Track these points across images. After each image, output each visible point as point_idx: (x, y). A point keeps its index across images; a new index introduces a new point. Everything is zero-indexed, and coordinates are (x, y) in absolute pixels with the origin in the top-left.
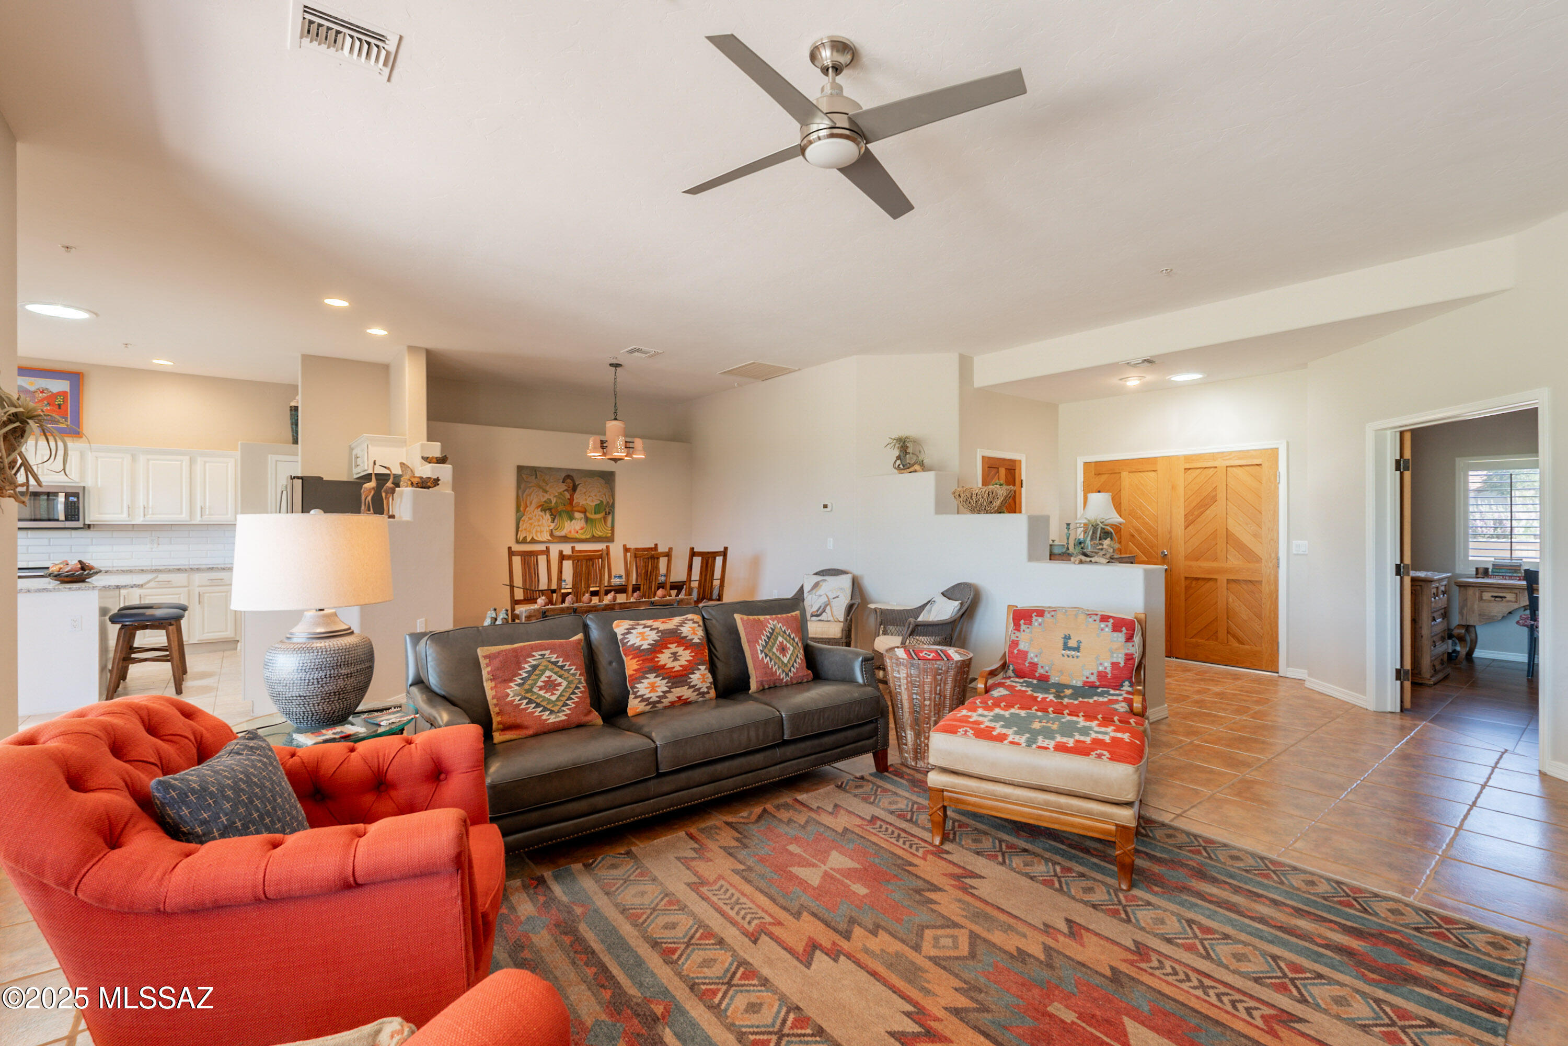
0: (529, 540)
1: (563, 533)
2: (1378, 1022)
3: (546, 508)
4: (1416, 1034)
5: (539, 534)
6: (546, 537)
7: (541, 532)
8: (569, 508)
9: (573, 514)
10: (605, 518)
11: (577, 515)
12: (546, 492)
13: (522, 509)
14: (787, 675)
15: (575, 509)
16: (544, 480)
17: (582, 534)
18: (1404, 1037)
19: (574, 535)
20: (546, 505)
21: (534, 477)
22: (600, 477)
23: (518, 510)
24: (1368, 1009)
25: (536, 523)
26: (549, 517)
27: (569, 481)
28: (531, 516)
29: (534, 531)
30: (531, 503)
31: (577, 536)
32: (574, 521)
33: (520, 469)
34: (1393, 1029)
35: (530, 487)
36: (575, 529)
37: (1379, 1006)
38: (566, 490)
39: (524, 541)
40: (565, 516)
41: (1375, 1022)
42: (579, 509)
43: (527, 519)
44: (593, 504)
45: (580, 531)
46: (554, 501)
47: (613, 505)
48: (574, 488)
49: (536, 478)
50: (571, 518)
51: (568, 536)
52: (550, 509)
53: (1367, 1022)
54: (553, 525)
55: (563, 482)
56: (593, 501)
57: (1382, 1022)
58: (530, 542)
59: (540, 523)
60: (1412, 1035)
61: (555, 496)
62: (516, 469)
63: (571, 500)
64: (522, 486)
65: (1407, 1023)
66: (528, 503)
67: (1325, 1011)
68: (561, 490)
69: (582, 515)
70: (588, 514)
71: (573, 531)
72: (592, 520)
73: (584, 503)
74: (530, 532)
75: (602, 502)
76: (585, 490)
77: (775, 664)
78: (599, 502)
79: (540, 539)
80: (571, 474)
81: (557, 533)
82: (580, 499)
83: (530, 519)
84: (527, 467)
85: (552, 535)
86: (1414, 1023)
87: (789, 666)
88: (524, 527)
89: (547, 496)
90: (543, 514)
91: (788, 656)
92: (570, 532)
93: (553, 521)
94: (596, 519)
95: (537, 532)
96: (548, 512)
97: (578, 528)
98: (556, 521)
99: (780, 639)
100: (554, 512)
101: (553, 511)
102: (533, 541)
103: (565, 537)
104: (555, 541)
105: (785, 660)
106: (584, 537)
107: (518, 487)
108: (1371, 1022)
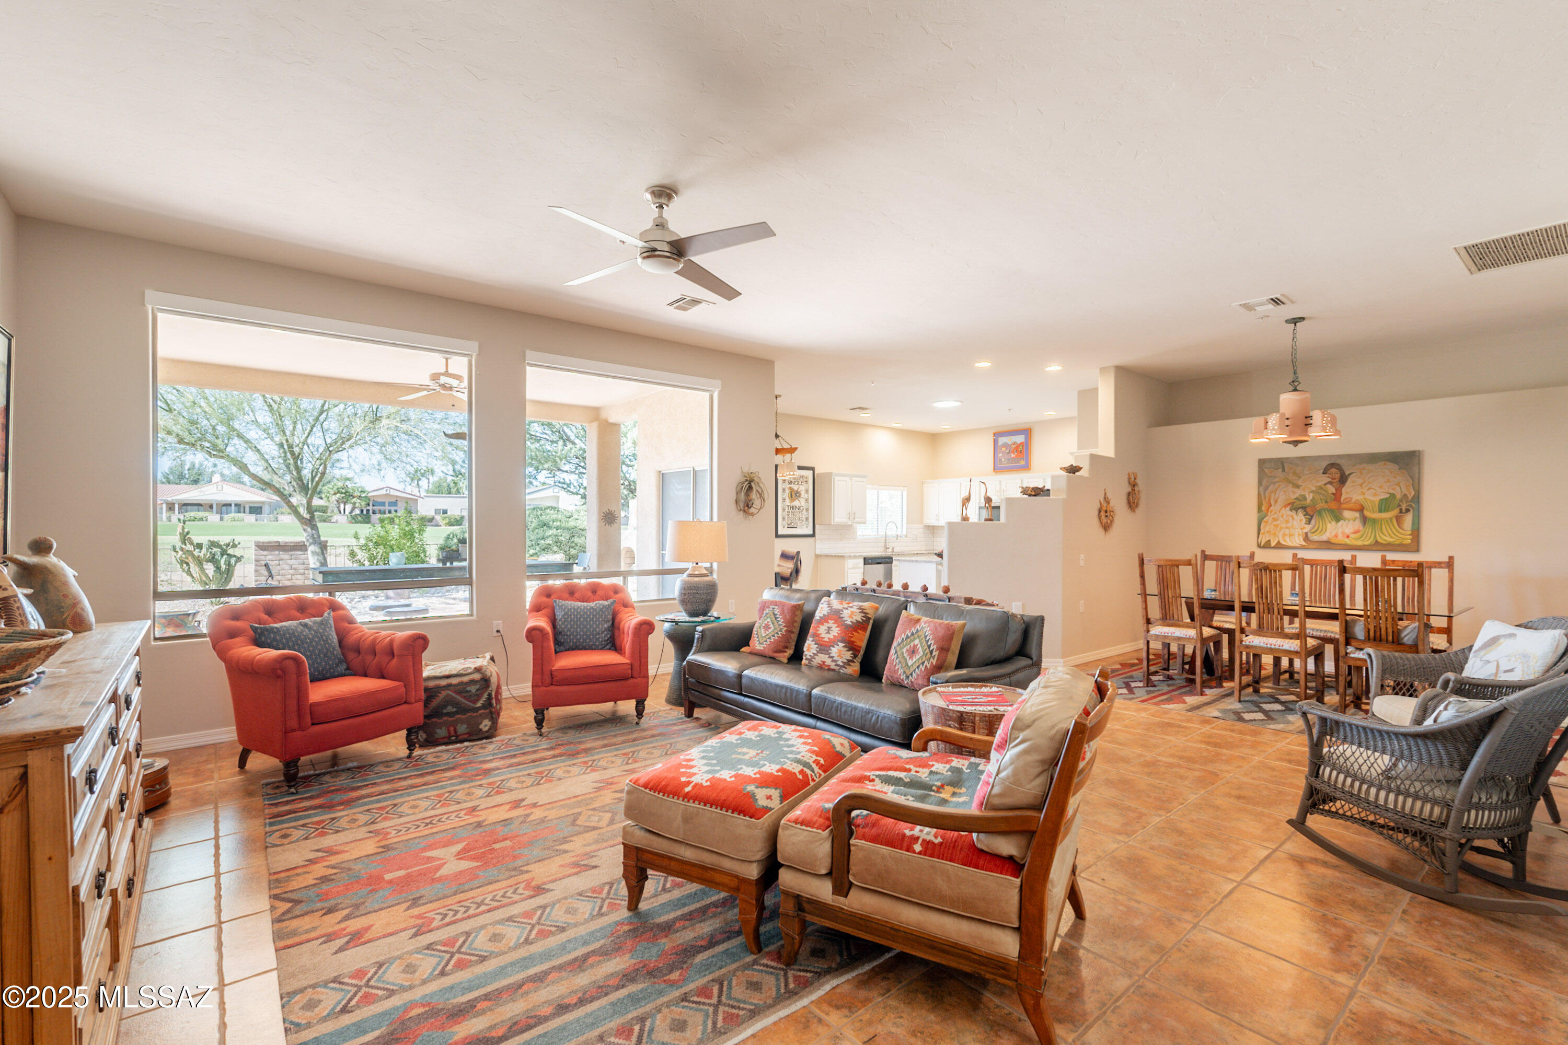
0: (1273, 544)
1: (1324, 538)
2: (376, 977)
3: (1297, 506)
4: (349, 991)
5: (1287, 538)
6: (1299, 541)
7: (1291, 535)
8: (1334, 505)
9: (1341, 514)
10: (1399, 519)
11: (1347, 514)
12: (1298, 487)
13: (1263, 508)
14: (907, 677)
15: (1344, 506)
16: (1294, 473)
17: (1356, 539)
18: (354, 982)
19: (1341, 539)
20: (1297, 503)
21: (1280, 470)
22: (1389, 461)
23: (1260, 510)
24: (391, 980)
25: (1284, 525)
26: (1303, 517)
27: (1334, 470)
28: (1276, 516)
29: (1280, 535)
30: (1276, 501)
31: (1348, 541)
32: (1342, 522)
33: (1262, 463)
34: (364, 981)
35: (1274, 483)
36: (1343, 533)
37: (387, 989)
38: (1330, 483)
39: (1267, 546)
40: (1327, 517)
41: (378, 975)
42: (1351, 506)
43: (1270, 521)
44: (1377, 499)
45: (1352, 536)
46: (1309, 497)
47: (1417, 499)
48: (1343, 480)
49: (1284, 470)
50: (1338, 518)
51: (1333, 541)
52: (1304, 508)
53: (382, 970)
54: (1308, 528)
55: (1324, 473)
56: (1375, 495)
57: (374, 979)
58: (1274, 547)
59: (1289, 525)
60: (350, 988)
61: (1312, 492)
62: (1257, 464)
63: (1337, 496)
64: (1264, 483)
65: (360, 994)
66: (1272, 502)
67: (410, 953)
68: (1321, 483)
69: (1357, 515)
70: (1366, 513)
71: (1340, 535)
72: (1374, 521)
73: (1360, 498)
74: (1274, 534)
75: (1393, 496)
76: (1360, 481)
77: (900, 662)
78: (1388, 496)
79: (1290, 544)
80: (1338, 461)
81: (1315, 537)
82: (1351, 492)
83: (1275, 520)
84: (1271, 460)
85: (1306, 538)
86: (356, 999)
87: (912, 670)
88: (1267, 529)
89: (1298, 492)
90: (1294, 513)
91: (914, 660)
92: (1336, 536)
93: (1309, 522)
94: (1382, 520)
95: (1284, 535)
96: (1301, 513)
97: (1348, 531)
98: (1313, 522)
99: (917, 642)
100: (1310, 512)
101: (1308, 510)
102: (1279, 546)
103: (1328, 542)
104: (1311, 546)
105: (910, 663)
106: (1359, 543)
107: (1260, 483)
108: (380, 972)
